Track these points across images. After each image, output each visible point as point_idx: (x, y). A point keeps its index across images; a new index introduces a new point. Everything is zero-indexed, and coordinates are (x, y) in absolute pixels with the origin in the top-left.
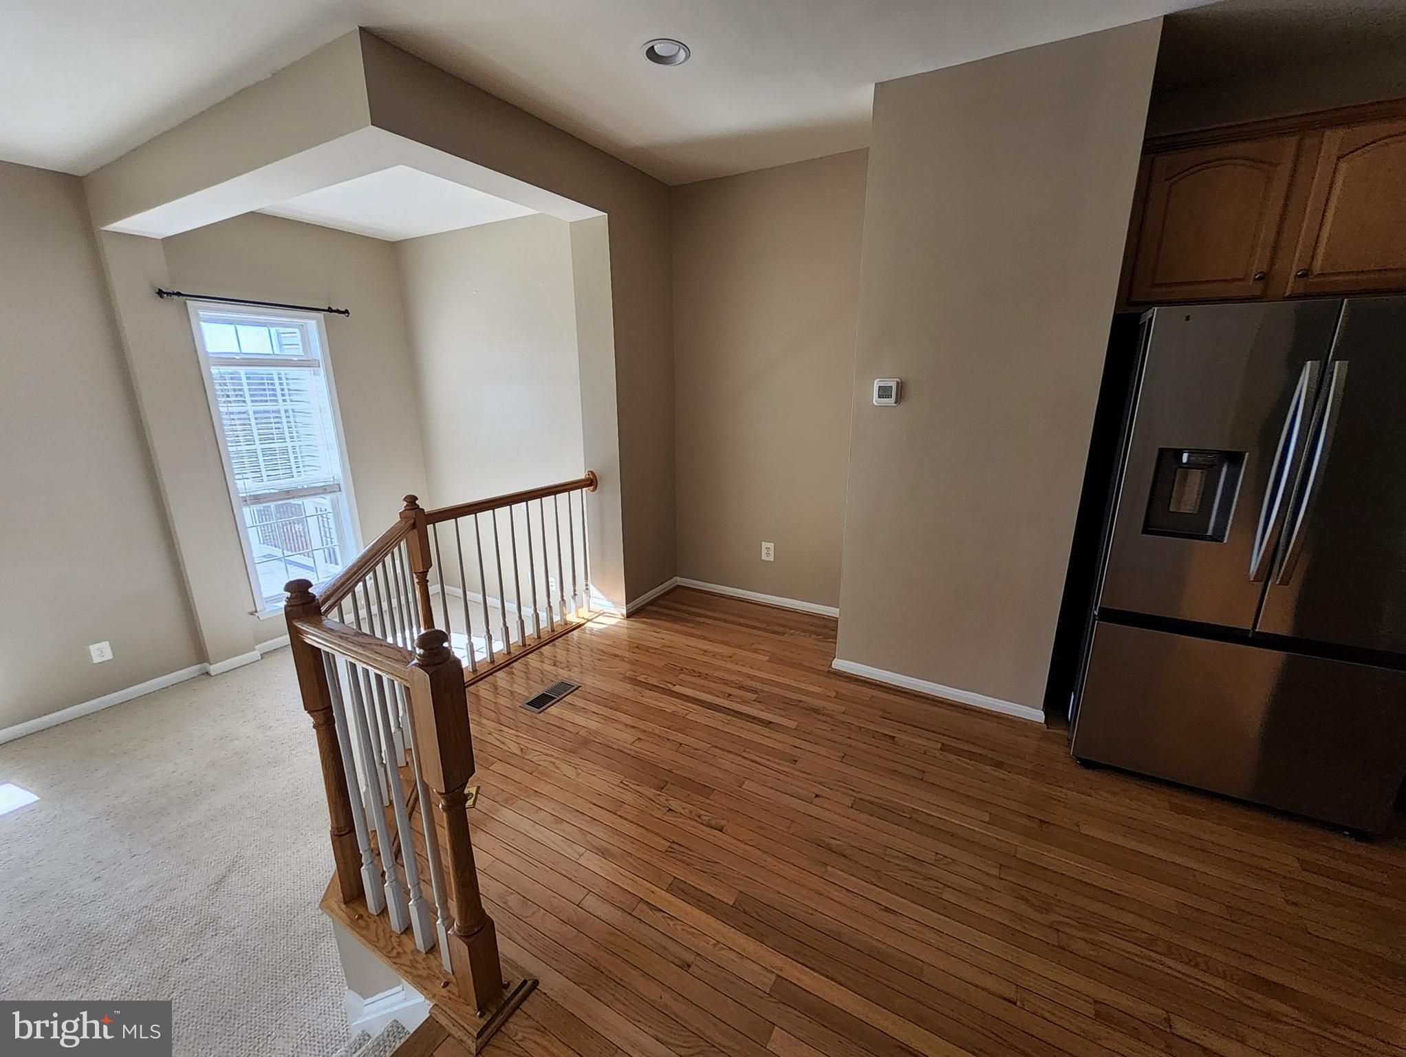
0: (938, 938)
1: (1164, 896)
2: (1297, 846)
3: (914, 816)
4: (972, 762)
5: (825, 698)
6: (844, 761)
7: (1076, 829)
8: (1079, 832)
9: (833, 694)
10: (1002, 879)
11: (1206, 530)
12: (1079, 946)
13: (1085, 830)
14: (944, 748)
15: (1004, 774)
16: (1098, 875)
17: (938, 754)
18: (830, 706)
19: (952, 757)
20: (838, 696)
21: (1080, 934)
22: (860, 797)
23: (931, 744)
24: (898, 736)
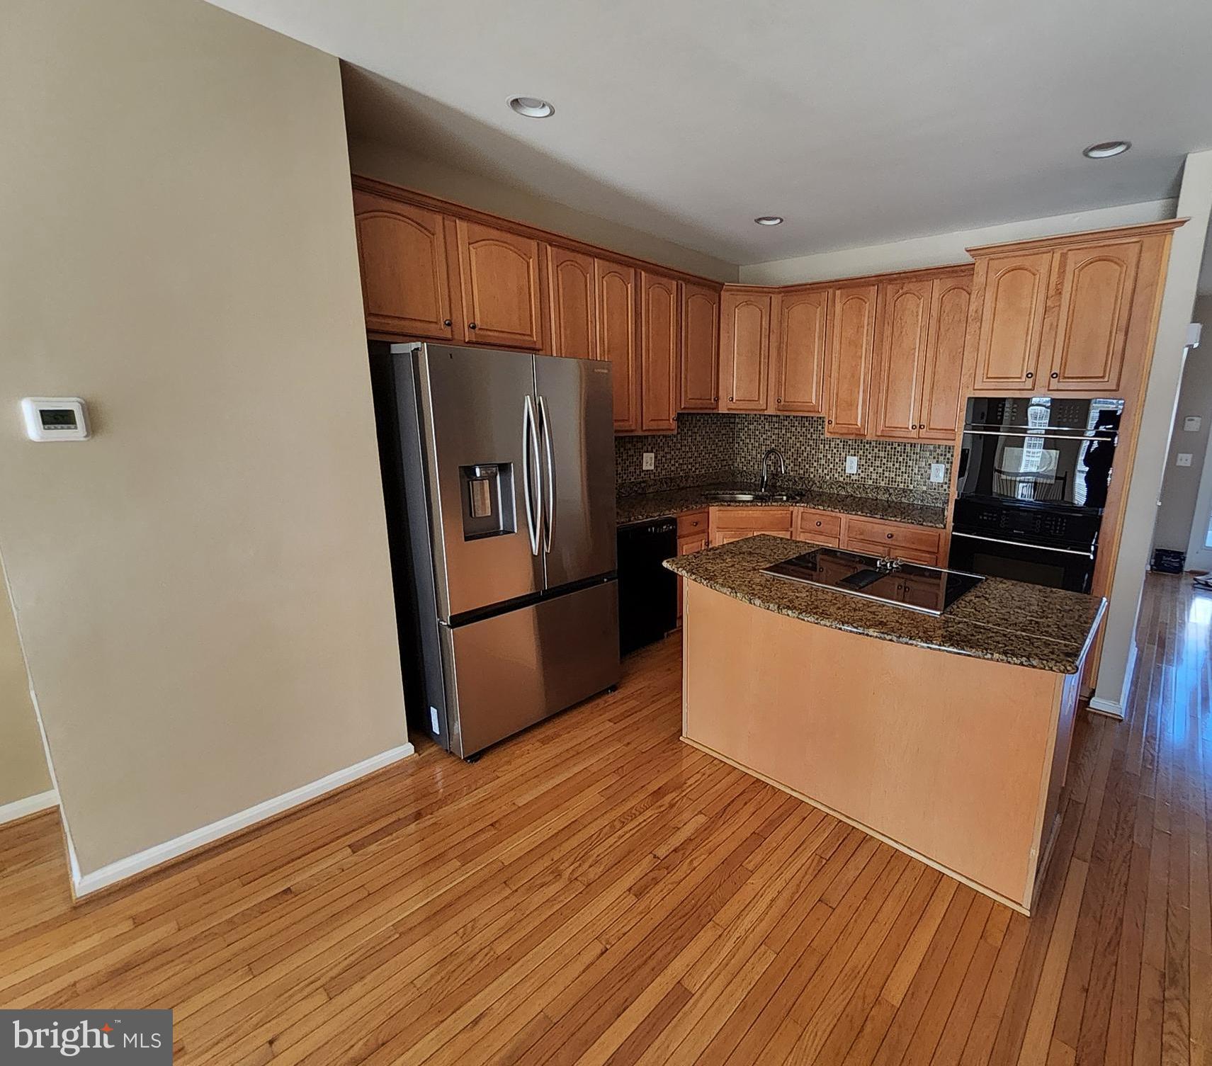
0: (528, 984)
1: (591, 797)
2: (601, 715)
3: (401, 929)
4: (394, 835)
5: (121, 939)
6: (255, 973)
7: (514, 808)
8: (519, 807)
9: (126, 926)
10: (516, 891)
11: (499, 527)
12: (594, 873)
13: (521, 802)
14: (354, 848)
15: (429, 819)
16: (556, 822)
17: (354, 858)
18: (145, 941)
19: (373, 848)
20: (138, 921)
21: (586, 866)
22: (328, 979)
23: (339, 856)
24: (292, 883)
